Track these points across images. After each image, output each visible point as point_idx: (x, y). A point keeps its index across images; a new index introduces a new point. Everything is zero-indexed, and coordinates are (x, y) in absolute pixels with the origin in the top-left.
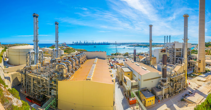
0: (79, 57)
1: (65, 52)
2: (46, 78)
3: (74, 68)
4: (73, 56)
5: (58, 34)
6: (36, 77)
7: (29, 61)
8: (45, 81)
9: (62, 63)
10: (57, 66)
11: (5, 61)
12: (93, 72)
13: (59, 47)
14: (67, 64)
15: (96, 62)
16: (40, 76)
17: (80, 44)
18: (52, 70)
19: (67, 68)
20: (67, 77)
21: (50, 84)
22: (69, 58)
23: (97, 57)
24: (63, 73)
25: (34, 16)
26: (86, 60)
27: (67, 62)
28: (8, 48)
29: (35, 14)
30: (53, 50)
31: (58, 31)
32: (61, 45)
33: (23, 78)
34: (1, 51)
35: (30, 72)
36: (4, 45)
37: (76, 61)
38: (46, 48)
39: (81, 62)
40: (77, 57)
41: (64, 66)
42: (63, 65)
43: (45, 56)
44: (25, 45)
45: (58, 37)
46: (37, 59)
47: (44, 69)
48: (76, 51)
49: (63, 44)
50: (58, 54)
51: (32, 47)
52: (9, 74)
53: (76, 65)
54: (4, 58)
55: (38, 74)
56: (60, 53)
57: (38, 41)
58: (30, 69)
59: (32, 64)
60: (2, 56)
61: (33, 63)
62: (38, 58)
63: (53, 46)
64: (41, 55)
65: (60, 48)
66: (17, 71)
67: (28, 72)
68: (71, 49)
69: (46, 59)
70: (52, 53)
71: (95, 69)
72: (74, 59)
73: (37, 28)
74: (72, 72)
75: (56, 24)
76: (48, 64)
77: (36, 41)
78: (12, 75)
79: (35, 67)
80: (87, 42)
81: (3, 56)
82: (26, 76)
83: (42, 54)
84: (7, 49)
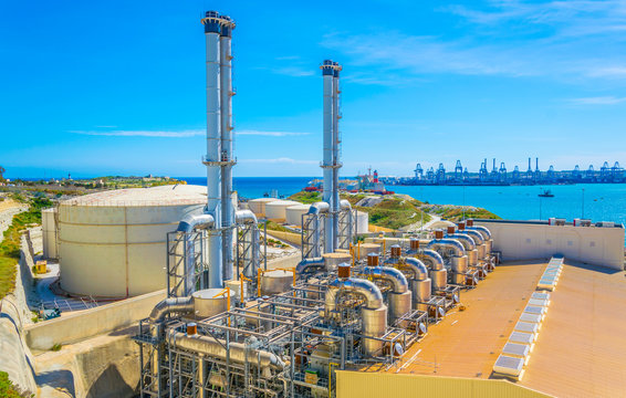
0: (453, 252)
1: (374, 219)
2: (273, 357)
3: (421, 307)
4: (415, 245)
5: (335, 128)
6: (223, 353)
7: (180, 270)
8: (268, 374)
9: (360, 280)
10: (331, 295)
11: (36, 280)
12: (536, 337)
13: (343, 197)
14: (383, 285)
15: (554, 285)
16: (242, 345)
17: (458, 180)
18: (304, 316)
19: (384, 307)
20: (384, 354)
21: (298, 388)
22: (396, 252)
23: (558, 256)
24: (363, 330)
25: (210, 27)
26: (489, 268)
27: (386, 276)
28: (57, 204)
29: (213, 14)
30: (313, 210)
31: (336, 108)
32: (355, 183)
33: (150, 366)
34: (9, 222)
35: (191, 330)
36: (25, 182)
37: (432, 269)
38: (274, 202)
39: (460, 279)
40: (438, 249)
41: (371, 298)
42: (363, 291)
43: (271, 243)
44: (160, 184)
45: (337, 142)
46: (226, 259)
47: (264, 309)
48: (436, 219)
49: (365, 178)
50: (339, 231)
51: (198, 194)
52: (63, 351)
53: (433, 293)
54: (30, 264)
55: (232, 339)
56: (349, 225)
57: (233, 164)
58: (189, 313)
59: (198, 288)
60: (17, 255)
61: (203, 281)
62: (233, 256)
63: (310, 190)
64: (249, 238)
65: (350, 198)
66: (115, 332)
67: (179, 329)
68: (405, 207)
69: (272, 256)
70: (305, 228)
71: (548, 324)
72: (424, 260)
73: (227, 95)
74: (412, 328)
75: (327, 72)
76: (286, 282)
77: (221, 161)
78: (86, 360)
79: (215, 303)
80: (498, 167)
81: (25, 248)
82: (166, 352)
83: (255, 234)
84: (52, 210)
